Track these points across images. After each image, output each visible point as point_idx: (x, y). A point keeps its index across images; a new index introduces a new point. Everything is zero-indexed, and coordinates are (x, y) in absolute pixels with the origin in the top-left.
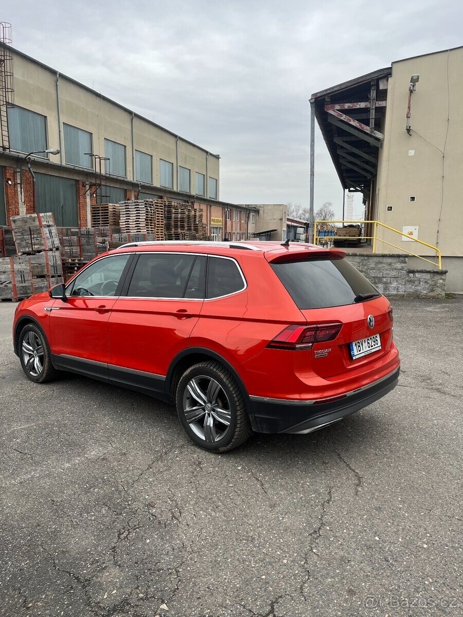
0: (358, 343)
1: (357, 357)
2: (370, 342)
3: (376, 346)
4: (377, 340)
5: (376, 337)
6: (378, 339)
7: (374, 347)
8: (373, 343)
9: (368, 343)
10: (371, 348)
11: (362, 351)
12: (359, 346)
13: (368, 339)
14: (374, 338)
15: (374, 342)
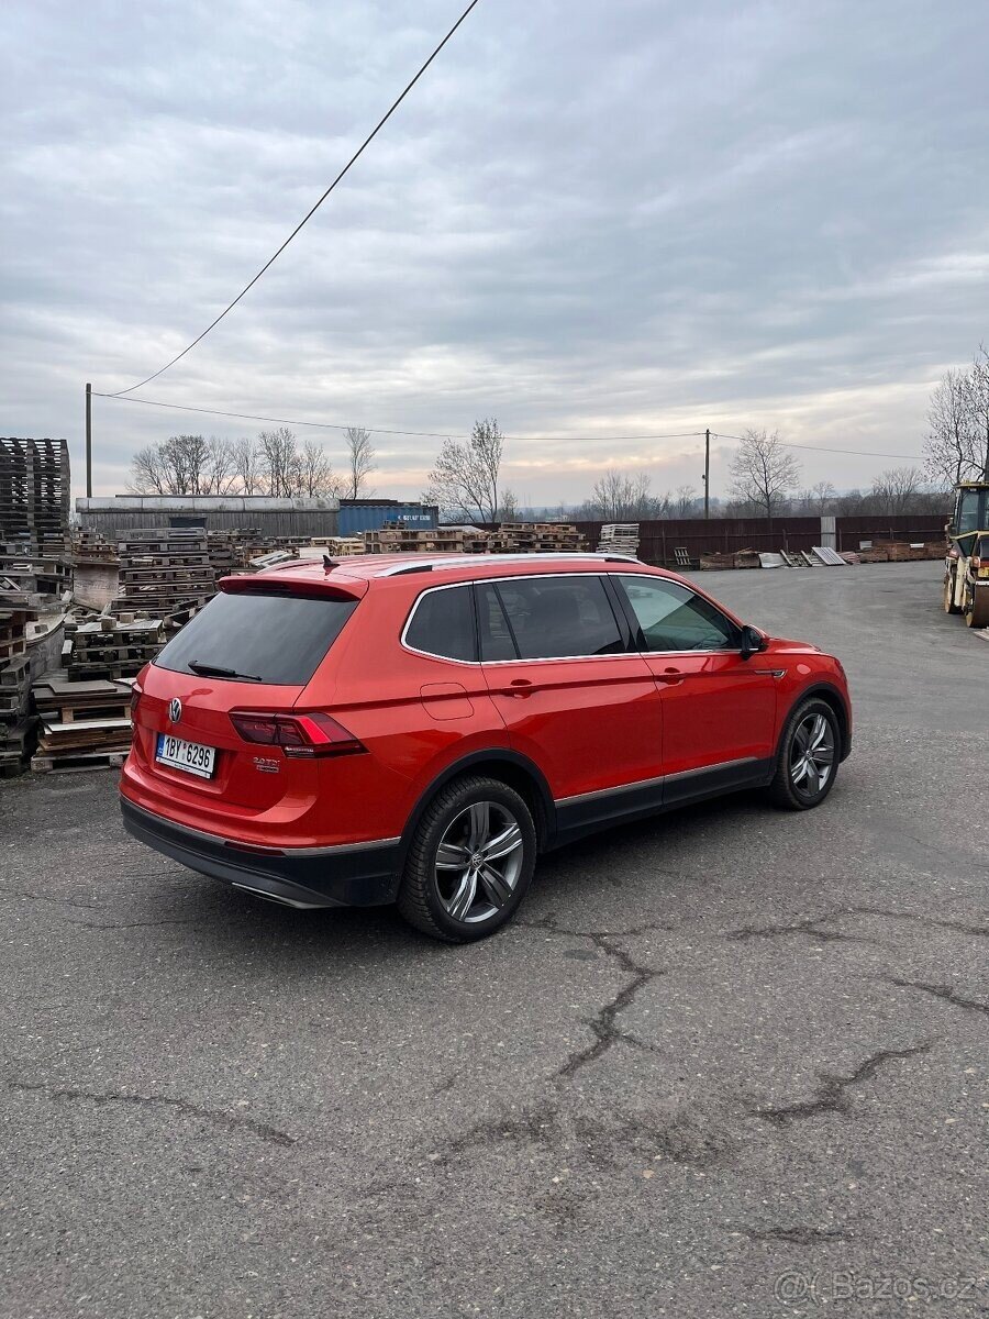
0: (173, 741)
1: (162, 761)
2: (194, 753)
3: (203, 767)
4: (207, 758)
5: (208, 751)
6: (212, 756)
7: (197, 766)
8: (198, 759)
9: (189, 753)
10: (191, 764)
11: (173, 758)
12: (173, 747)
13: (190, 746)
14: (202, 749)
15: (201, 758)
